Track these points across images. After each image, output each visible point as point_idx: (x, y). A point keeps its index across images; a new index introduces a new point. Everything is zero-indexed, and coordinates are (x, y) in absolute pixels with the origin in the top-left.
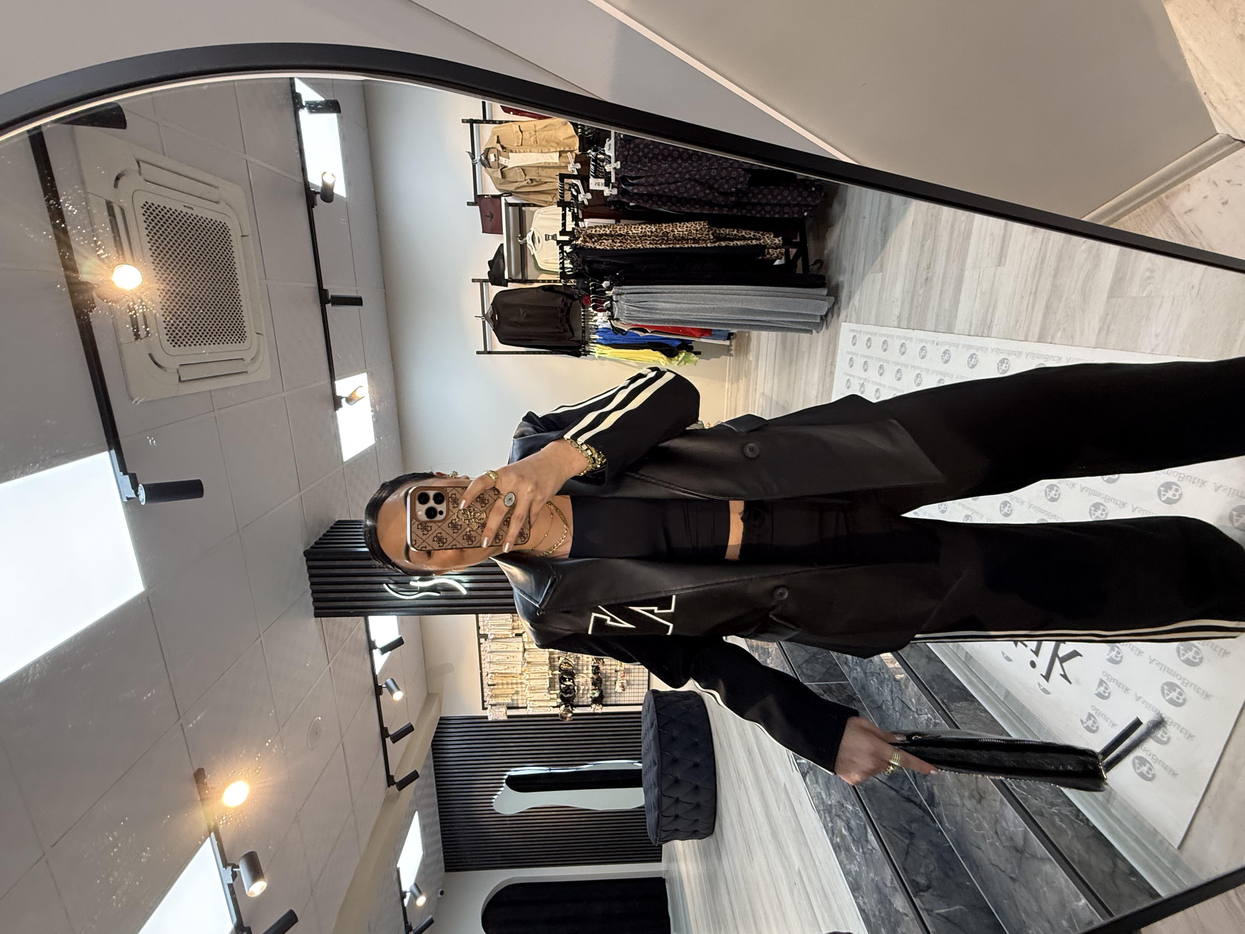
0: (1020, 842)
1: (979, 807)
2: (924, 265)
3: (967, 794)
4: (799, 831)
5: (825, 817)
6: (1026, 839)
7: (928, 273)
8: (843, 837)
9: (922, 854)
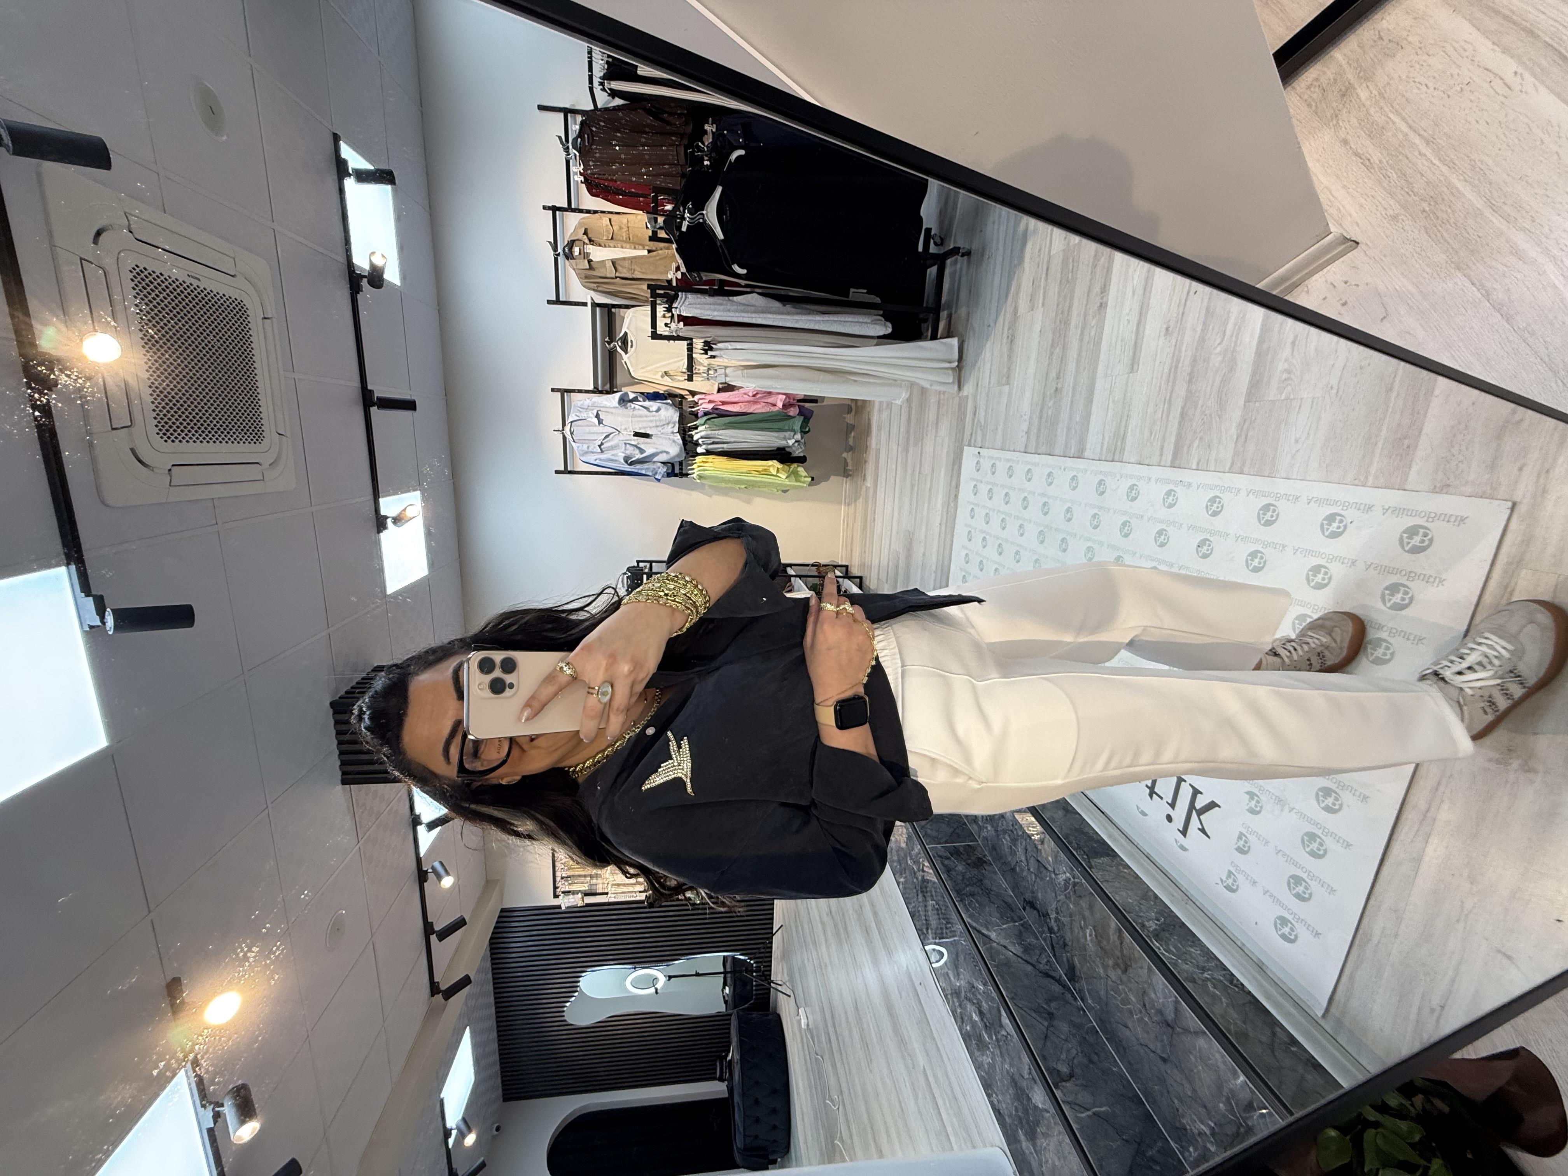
0: (1170, 1016)
1: (1124, 978)
2: (1053, 375)
3: (1111, 963)
4: (924, 1022)
5: (953, 1002)
6: (1177, 1010)
7: (1057, 383)
8: (974, 1024)
9: (1062, 1037)
